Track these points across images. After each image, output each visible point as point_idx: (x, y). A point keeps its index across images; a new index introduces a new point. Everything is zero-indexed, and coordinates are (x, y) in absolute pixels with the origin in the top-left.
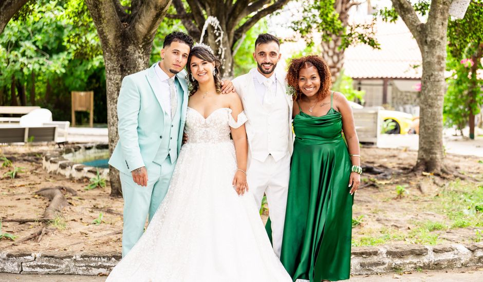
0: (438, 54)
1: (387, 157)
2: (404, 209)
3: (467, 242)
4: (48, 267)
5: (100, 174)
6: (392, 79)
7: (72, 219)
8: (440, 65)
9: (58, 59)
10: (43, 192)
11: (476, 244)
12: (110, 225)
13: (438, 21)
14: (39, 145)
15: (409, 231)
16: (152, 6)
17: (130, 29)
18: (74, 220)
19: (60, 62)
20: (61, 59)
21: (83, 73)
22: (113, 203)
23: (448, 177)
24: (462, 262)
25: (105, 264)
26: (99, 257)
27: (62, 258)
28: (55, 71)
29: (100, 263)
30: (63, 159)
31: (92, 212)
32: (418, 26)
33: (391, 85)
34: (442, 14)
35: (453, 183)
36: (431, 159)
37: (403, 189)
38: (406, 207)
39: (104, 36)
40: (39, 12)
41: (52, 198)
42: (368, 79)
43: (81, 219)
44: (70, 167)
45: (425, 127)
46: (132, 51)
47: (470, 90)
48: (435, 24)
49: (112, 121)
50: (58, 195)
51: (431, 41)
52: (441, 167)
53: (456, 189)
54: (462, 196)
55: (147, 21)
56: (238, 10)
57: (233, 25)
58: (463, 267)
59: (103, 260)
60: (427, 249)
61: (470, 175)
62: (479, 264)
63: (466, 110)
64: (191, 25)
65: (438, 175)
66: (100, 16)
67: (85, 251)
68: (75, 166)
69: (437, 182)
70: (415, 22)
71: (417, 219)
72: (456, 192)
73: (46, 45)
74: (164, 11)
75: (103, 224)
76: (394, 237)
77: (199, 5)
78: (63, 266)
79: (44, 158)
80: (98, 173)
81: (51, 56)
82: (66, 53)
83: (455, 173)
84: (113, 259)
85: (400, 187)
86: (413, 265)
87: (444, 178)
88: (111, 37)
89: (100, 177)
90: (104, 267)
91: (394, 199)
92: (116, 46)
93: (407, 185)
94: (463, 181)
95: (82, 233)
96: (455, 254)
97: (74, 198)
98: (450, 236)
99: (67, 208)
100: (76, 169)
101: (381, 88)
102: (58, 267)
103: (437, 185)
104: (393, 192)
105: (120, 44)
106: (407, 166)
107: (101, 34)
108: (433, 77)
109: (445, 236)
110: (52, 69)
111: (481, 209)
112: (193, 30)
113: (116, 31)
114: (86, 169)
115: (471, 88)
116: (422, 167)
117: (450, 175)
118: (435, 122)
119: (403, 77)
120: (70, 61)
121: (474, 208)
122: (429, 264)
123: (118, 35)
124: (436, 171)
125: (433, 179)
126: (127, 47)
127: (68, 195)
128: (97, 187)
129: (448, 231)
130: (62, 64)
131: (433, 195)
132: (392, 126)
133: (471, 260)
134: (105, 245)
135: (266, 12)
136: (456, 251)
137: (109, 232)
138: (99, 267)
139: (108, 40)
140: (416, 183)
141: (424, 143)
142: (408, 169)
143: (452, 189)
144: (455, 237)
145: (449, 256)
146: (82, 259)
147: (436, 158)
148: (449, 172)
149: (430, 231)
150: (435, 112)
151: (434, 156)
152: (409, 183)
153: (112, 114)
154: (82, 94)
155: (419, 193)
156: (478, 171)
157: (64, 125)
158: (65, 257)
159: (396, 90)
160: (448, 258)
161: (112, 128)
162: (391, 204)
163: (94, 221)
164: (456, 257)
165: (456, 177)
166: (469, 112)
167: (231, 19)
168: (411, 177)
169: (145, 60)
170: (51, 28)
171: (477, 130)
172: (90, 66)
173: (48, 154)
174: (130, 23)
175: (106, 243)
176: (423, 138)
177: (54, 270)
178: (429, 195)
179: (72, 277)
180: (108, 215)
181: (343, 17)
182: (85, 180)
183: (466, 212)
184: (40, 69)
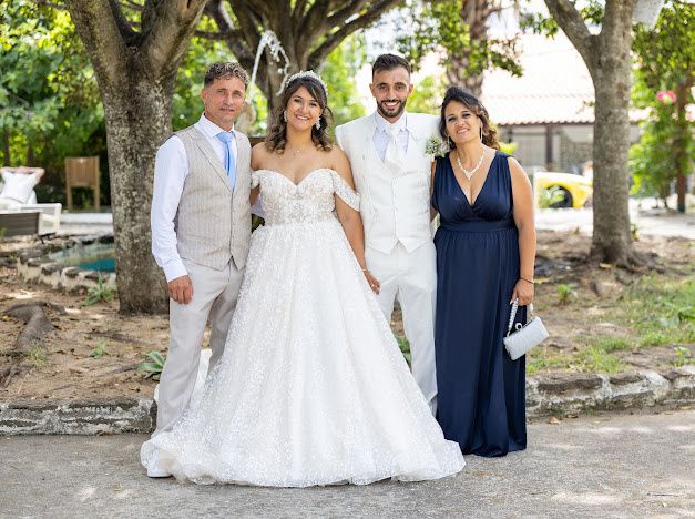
0: (617, 81)
1: (547, 243)
2: (569, 320)
3: (664, 366)
4: (19, 424)
5: (104, 281)
6: (559, 124)
7: (58, 349)
8: (622, 98)
9: (43, 108)
10: (16, 311)
11: (677, 369)
12: (115, 358)
13: (617, 31)
14: (14, 241)
15: (575, 353)
16: (172, 19)
17: (140, 56)
18: (61, 352)
19: (45, 114)
20: (47, 109)
21: (81, 128)
22: (122, 324)
23: (639, 269)
24: (655, 398)
25: (107, 417)
26: (97, 406)
27: (40, 410)
28: (39, 126)
29: (98, 416)
30: (48, 261)
31: (90, 339)
32: (586, 39)
33: (558, 133)
34: (623, 19)
35: (645, 278)
36: (613, 243)
37: (568, 290)
38: (572, 317)
39: (101, 68)
40: (11, 37)
41: (29, 319)
42: (522, 125)
43: (73, 350)
44: (58, 272)
45: (602, 194)
46: (145, 90)
47: (677, 137)
48: (612, 34)
49: (118, 198)
50: (38, 314)
51: (607, 61)
52: (628, 255)
53: (650, 288)
54: (660, 298)
55: (165, 43)
56: (312, 23)
57: (306, 46)
58: (658, 406)
59: (103, 410)
60: (600, 380)
61: (673, 267)
62: (682, 400)
63: (672, 167)
64: (241, 48)
65: (624, 268)
66: (93, 38)
67: (76, 398)
68: (65, 270)
69: (621, 277)
70: (582, 33)
71: (589, 335)
72: (651, 292)
73: (23, 87)
74: (191, 26)
75: (105, 357)
76: (552, 363)
77: (253, 17)
78: (44, 422)
79: (18, 260)
80: (101, 279)
81: (32, 104)
82: (54, 99)
83: (650, 263)
84: (119, 409)
85: (564, 287)
86: (579, 405)
87: (632, 272)
88: (111, 68)
89: (104, 285)
90: (106, 422)
91: (554, 305)
92: (120, 82)
93: (576, 285)
94: (661, 276)
95: (72, 371)
96: (644, 386)
97: (61, 318)
98: (638, 359)
99: (52, 334)
100: (67, 275)
101: (543, 140)
102: (35, 424)
103: (622, 282)
104: (554, 295)
105: (126, 79)
106: (577, 256)
107: (97, 65)
108: (612, 117)
109: (631, 359)
110: (35, 124)
111: (686, 317)
112: (244, 56)
113: (120, 60)
114: (82, 274)
115: (679, 133)
116: (599, 256)
117: (642, 266)
118: (617, 186)
119: (577, 121)
120: (61, 110)
121: (677, 314)
122: (604, 402)
123: (122, 65)
124: (619, 261)
125: (616, 274)
126: (137, 84)
127: (55, 314)
128: (99, 301)
129: (635, 351)
130: (50, 116)
131: (615, 298)
132: (558, 196)
133: (669, 394)
134: (107, 389)
135: (356, 26)
136: (645, 381)
137: (114, 368)
138: (97, 422)
139: (108, 73)
140: (591, 280)
141: (601, 219)
142: (579, 260)
143: (644, 287)
144: (644, 361)
145: (636, 389)
146: (71, 410)
147: (620, 241)
148: (640, 262)
149: (608, 352)
150: (617, 171)
151: (617, 238)
152: (578, 281)
153: (118, 188)
154: (82, 160)
155: (594, 295)
156: (686, 260)
157: (54, 209)
158: (45, 409)
159: (565, 141)
160: (634, 392)
161: (118, 209)
162: (550, 313)
163: (92, 352)
164: (646, 390)
165: (651, 269)
166: (676, 172)
167: (302, 38)
168: (581, 271)
169: (166, 102)
170: (30, 61)
171: (690, 199)
172: (92, 118)
173: (25, 254)
174: (140, 46)
175: (109, 385)
176: (600, 211)
177: (28, 429)
178: (609, 298)
179: (55, 439)
180: (114, 343)
181: (478, 30)
182: (81, 291)
183: (663, 320)
184: (15, 125)
